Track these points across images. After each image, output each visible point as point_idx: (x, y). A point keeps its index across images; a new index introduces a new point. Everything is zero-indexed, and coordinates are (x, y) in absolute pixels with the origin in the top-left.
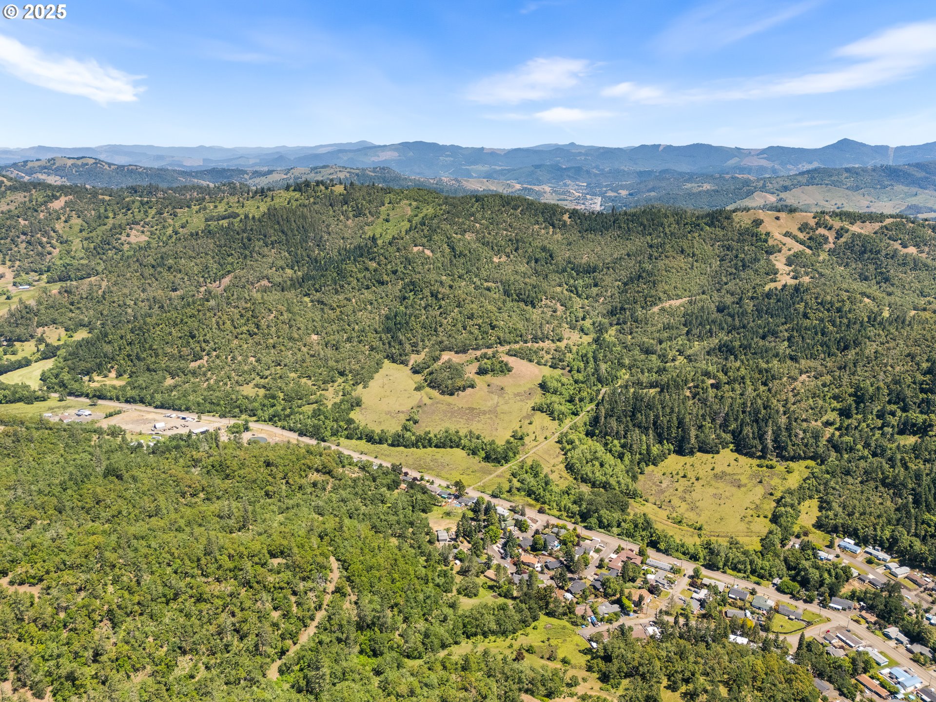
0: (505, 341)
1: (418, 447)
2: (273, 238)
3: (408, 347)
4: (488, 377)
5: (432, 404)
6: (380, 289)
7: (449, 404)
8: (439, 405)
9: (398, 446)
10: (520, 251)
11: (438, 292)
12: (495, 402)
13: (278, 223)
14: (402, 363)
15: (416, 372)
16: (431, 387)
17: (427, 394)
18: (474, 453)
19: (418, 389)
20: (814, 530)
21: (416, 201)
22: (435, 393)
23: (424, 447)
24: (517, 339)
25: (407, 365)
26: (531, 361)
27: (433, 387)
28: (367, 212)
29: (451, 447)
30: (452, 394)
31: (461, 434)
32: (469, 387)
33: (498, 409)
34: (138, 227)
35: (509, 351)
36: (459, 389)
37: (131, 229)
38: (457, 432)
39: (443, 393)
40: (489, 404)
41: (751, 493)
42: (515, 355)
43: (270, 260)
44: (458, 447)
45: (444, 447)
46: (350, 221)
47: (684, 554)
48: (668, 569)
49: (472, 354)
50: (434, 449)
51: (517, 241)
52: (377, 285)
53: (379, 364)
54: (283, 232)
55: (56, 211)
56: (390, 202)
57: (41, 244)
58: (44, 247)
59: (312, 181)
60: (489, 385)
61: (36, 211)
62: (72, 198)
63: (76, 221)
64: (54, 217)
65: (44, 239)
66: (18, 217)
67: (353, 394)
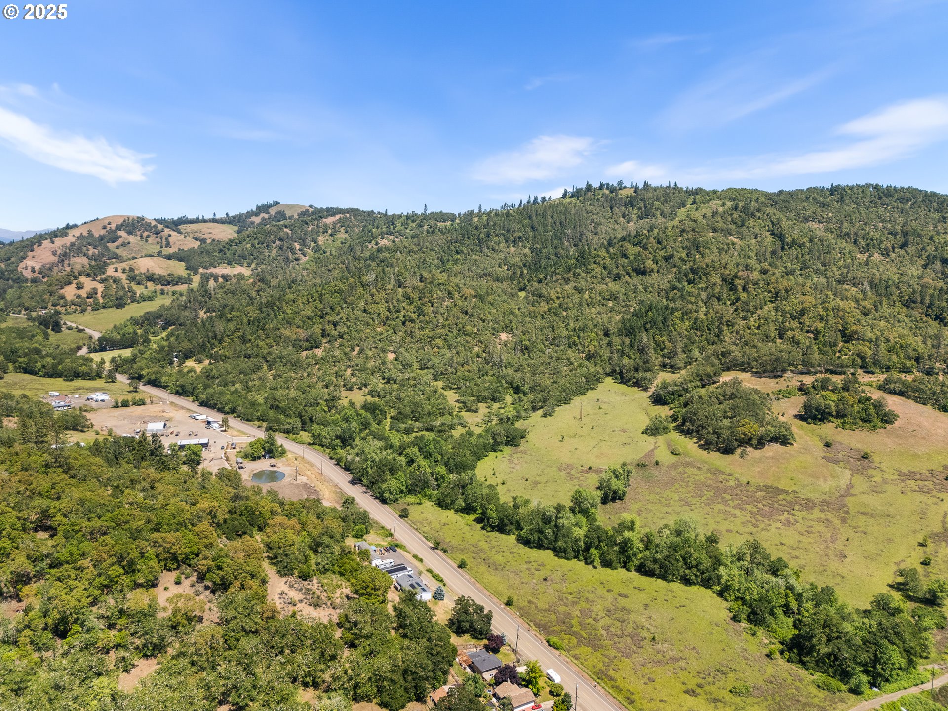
0: (876, 363)
1: (588, 561)
2: (517, 234)
3: (655, 358)
4: (828, 429)
5: (674, 466)
6: (636, 280)
7: (716, 472)
8: (690, 470)
9: (540, 546)
10: (911, 249)
11: (736, 276)
12: (844, 482)
13: (530, 218)
14: (637, 384)
15: (658, 400)
16: (682, 431)
17: (669, 444)
18: (755, 618)
19: (653, 430)
21: (734, 200)
22: (689, 445)
23: (607, 564)
24: (908, 364)
25: (646, 389)
27: (687, 433)
28: (658, 213)
29: (687, 581)
30: (728, 451)
31: (723, 547)
32: (774, 440)
33: (849, 501)
34: (392, 237)
35: (887, 381)
36: (746, 441)
37: (382, 238)
38: (712, 540)
39: (706, 446)
40: (826, 485)
42: (901, 394)
43: (502, 256)
44: (706, 583)
45: (663, 577)
46: (632, 223)
49: (791, 380)
50: (634, 575)
51: (905, 234)
52: (634, 274)
53: (592, 382)
54: (533, 228)
55: (326, 225)
56: (694, 203)
57: (292, 250)
58: (294, 253)
59: (596, 185)
60: (827, 445)
61: (307, 223)
62: (348, 215)
63: (342, 235)
64: (321, 230)
65: (297, 246)
66: (286, 227)
67: (518, 425)
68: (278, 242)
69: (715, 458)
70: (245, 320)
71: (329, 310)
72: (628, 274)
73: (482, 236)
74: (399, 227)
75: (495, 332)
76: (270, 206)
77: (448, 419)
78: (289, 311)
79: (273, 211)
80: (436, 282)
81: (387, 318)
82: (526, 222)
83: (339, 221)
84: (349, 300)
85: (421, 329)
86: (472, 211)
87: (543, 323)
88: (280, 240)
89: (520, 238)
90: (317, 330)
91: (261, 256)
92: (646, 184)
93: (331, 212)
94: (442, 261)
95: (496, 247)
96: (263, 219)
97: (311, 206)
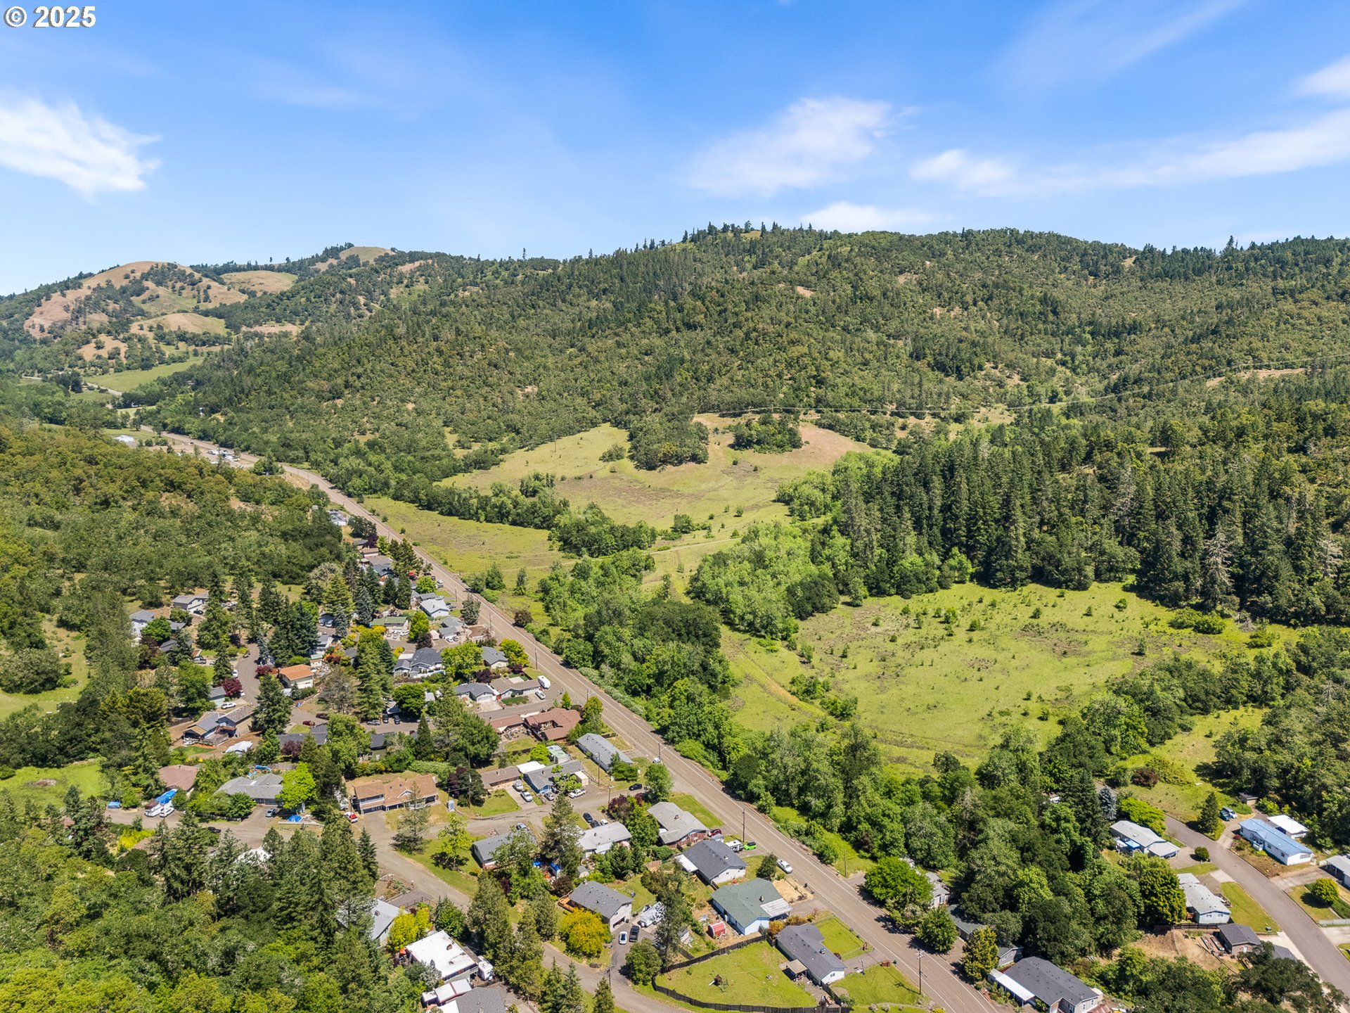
1: (478, 520)
4: (746, 453)
5: (606, 478)
7: (632, 481)
8: (614, 481)
12: (719, 485)
16: (631, 458)
17: (614, 466)
19: (610, 457)
20: (1193, 777)
22: (629, 466)
23: (488, 520)
25: (629, 429)
26: (858, 439)
27: (634, 458)
30: (651, 467)
31: (569, 507)
32: (694, 460)
35: (828, 420)
36: (671, 461)
38: (564, 503)
39: (640, 466)
40: (704, 486)
41: (1086, 670)
42: (831, 427)
47: (708, 746)
48: (607, 761)
49: (745, 418)
53: (589, 426)
55: (401, 274)
56: (821, 249)
57: (355, 304)
58: (357, 309)
59: (720, 227)
60: (735, 463)
61: (377, 272)
62: (430, 261)
63: (421, 287)
64: (395, 280)
65: (362, 300)
66: (351, 276)
67: (501, 457)
68: (338, 295)
69: (643, 474)
70: (274, 374)
71: (354, 362)
72: (678, 330)
73: (564, 287)
74: (489, 276)
75: (521, 385)
76: (342, 249)
77: (436, 452)
78: (317, 365)
79: (343, 256)
80: (471, 335)
81: (413, 371)
82: (614, 272)
83: (418, 269)
84: (377, 352)
85: (445, 380)
86: (580, 257)
87: (571, 376)
88: (342, 292)
89: (605, 291)
90: (340, 381)
91: (318, 313)
92: (775, 226)
93: (413, 257)
94: (513, 316)
95: (574, 301)
96: (331, 266)
97: (393, 250)
